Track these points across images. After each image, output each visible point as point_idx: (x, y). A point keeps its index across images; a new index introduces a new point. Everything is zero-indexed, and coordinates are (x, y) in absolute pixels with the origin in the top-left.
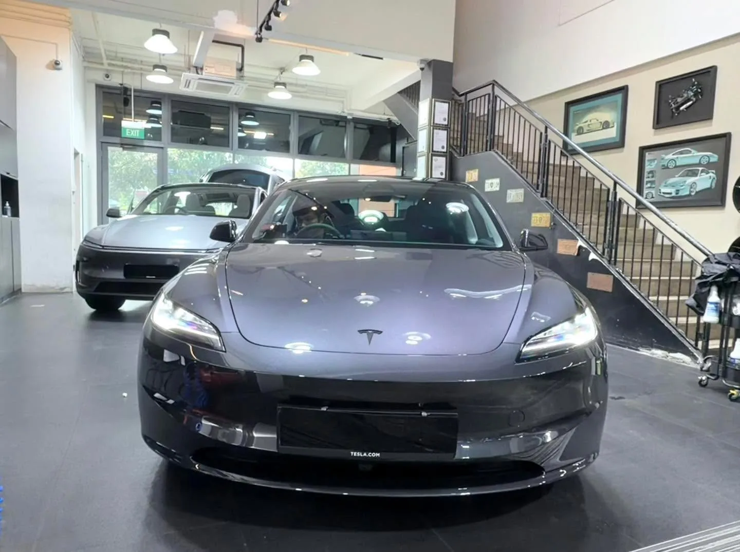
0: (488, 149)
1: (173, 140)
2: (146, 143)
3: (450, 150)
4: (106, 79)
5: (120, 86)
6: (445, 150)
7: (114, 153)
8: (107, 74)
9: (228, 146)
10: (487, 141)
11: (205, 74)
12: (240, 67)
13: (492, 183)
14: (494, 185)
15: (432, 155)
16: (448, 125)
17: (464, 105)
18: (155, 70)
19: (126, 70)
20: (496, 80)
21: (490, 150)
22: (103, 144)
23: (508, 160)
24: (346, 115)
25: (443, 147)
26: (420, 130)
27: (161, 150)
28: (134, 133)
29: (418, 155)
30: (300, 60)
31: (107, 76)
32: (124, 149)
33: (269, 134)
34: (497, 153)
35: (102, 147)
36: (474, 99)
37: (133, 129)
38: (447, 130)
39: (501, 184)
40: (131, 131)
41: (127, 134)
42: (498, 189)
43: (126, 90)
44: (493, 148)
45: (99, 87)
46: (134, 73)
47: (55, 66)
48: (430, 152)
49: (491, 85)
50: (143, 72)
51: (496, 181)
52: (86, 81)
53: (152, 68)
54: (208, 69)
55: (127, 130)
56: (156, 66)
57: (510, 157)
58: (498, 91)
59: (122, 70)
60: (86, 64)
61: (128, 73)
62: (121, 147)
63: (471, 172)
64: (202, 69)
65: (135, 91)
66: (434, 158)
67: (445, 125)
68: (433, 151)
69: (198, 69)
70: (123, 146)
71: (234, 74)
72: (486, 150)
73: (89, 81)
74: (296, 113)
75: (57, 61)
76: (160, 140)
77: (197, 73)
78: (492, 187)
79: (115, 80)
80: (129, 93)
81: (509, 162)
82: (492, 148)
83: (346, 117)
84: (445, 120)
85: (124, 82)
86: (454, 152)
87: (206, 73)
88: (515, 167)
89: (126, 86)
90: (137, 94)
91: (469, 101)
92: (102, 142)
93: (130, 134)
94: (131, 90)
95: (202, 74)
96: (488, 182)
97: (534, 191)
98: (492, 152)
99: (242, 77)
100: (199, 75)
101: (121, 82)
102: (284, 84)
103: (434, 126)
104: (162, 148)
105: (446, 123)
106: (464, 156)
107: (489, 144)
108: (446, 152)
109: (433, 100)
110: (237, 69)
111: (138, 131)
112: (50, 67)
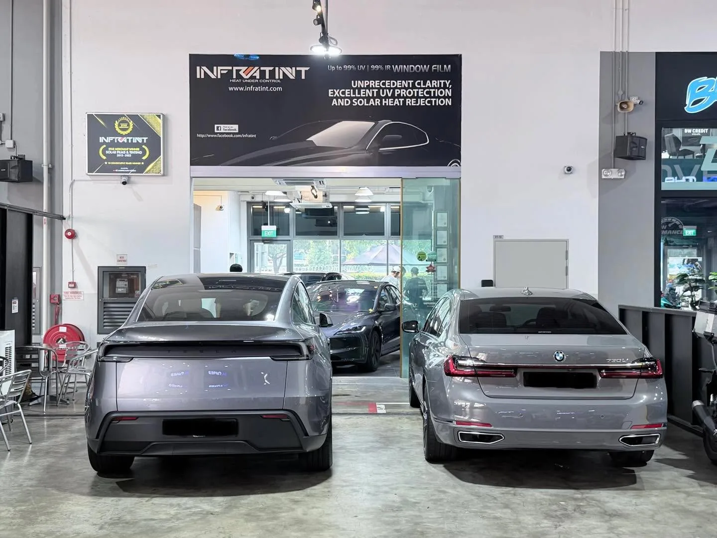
2: (279, 238)
3: (451, 243)
4: (252, 200)
5: (261, 201)
6: (446, 243)
7: (258, 246)
9: (337, 235)
11: (303, 202)
12: (324, 194)
15: (437, 248)
16: (447, 227)
27: (289, 242)
28: (269, 234)
31: (253, 198)
32: (265, 243)
35: (251, 242)
40: (268, 232)
41: (265, 235)
43: (264, 203)
45: (248, 203)
47: (220, 209)
48: (434, 246)
52: (239, 202)
54: (304, 198)
59: (261, 193)
60: (240, 193)
64: (301, 199)
65: (270, 203)
66: (438, 249)
67: (445, 227)
68: (437, 245)
69: (299, 200)
70: (264, 241)
73: (242, 201)
74: (388, 204)
76: (288, 235)
77: (299, 202)
79: (258, 198)
80: (266, 204)
84: (445, 224)
85: (263, 199)
89: (264, 201)
90: (273, 204)
92: (251, 240)
93: (267, 234)
94: (268, 203)
95: (301, 202)
104: (290, 240)
108: (447, 245)
109: (436, 211)
110: (323, 196)
111: (272, 232)
112: (217, 209)
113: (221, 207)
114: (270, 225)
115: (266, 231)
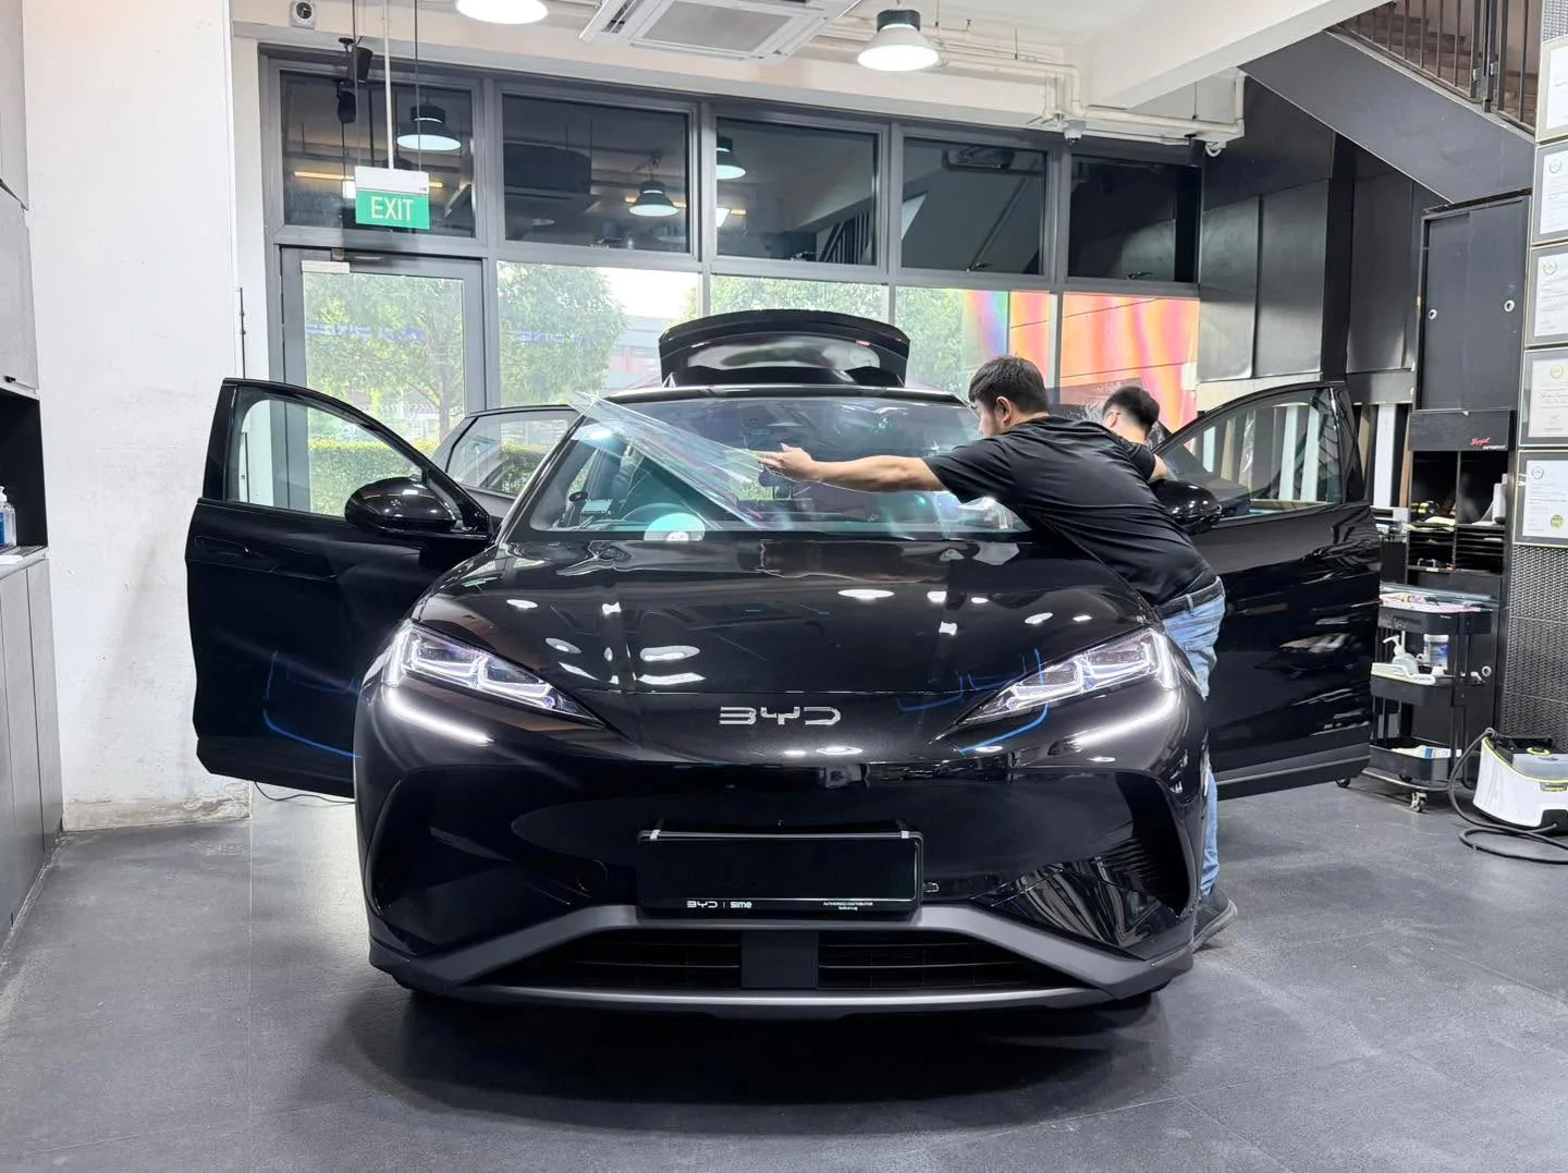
1: (514, 234)
2: (425, 244)
4: (304, 22)
5: (341, 47)
7: (324, 279)
8: (303, 5)
9: (688, 248)
22: (287, 253)
27: (473, 267)
28: (395, 209)
31: (305, 12)
32: (352, 263)
35: (285, 256)
37: (391, 196)
40: (387, 200)
41: (374, 216)
55: (374, 199)
62: (345, 260)
65: (398, 65)
70: (351, 254)
74: (895, 127)
76: (470, 231)
79: (329, 28)
89: (365, 45)
90: (401, 77)
92: (282, 246)
93: (384, 212)
94: (384, 64)
101: (346, 34)
104: (479, 259)
111: (408, 202)
114: (399, 166)
115: (380, 198)
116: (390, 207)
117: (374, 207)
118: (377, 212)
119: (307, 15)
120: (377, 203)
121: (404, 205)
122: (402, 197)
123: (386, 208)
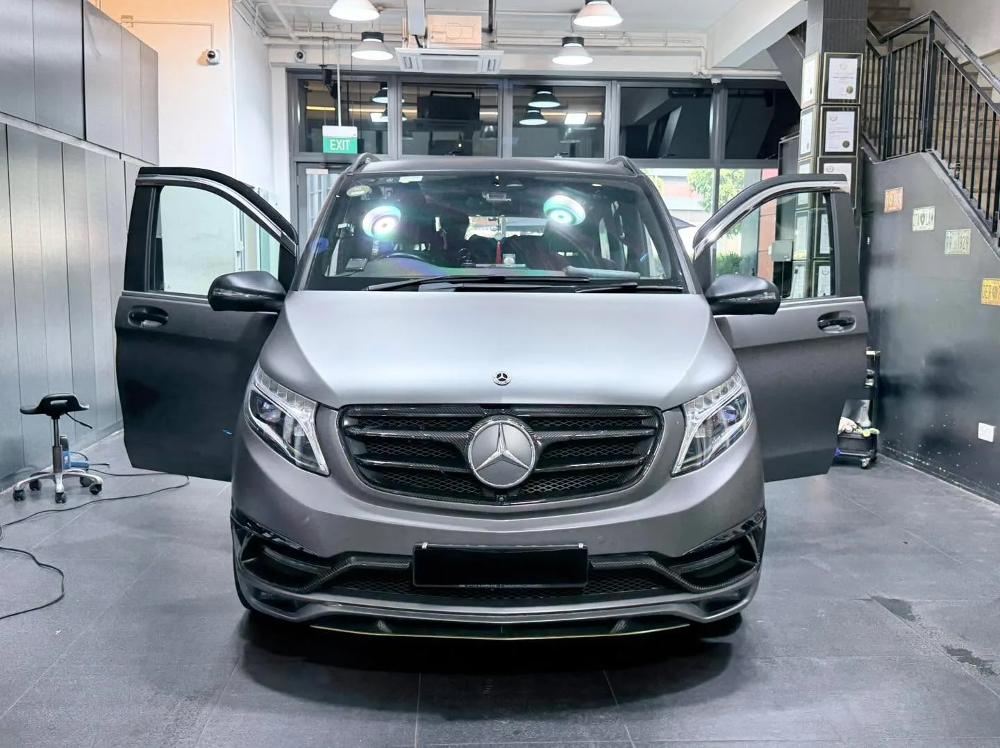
0: (921, 149)
1: (407, 151)
3: (862, 148)
4: (299, 60)
5: (320, 68)
6: (850, 149)
7: (316, 177)
8: (298, 54)
10: (919, 131)
11: (431, 46)
12: (486, 26)
13: (923, 216)
14: (927, 220)
15: (823, 161)
16: (856, 101)
17: (887, 59)
18: (365, 40)
19: (326, 44)
20: (937, 11)
21: (924, 151)
22: (300, 165)
23: (949, 171)
24: (708, 78)
25: (846, 144)
26: (805, 113)
28: (341, 145)
29: (800, 159)
30: (586, 3)
31: (300, 56)
32: (330, 169)
33: (589, 114)
34: (933, 154)
35: (298, 168)
36: (909, 46)
37: (339, 139)
38: (855, 110)
39: (936, 218)
40: (337, 141)
41: (331, 149)
42: (931, 227)
43: (328, 74)
44: (929, 147)
45: (291, 72)
46: (340, 46)
47: (208, 59)
48: (817, 155)
49: (929, 22)
50: (353, 44)
51: (929, 211)
52: (269, 67)
53: (360, 37)
54: (434, 35)
55: (331, 141)
56: (366, 35)
57: (953, 165)
58: (940, 35)
59: (320, 43)
60: (267, 40)
61: (329, 48)
62: (326, 168)
63: (894, 191)
64: (426, 37)
65: (342, 73)
66: (827, 165)
67: (851, 101)
68: (824, 153)
69: (420, 39)
70: (327, 165)
71: (478, 37)
72: (918, 151)
73: (276, 65)
74: (614, 82)
75: (211, 52)
76: (385, 151)
77: (420, 46)
78: (923, 223)
79: (314, 59)
80: (333, 77)
81: (951, 172)
82: (928, 145)
83: (709, 80)
84: (850, 91)
85: (325, 63)
86: (868, 152)
87: (431, 43)
88: (960, 184)
89: (329, 68)
90: (346, 78)
91: (895, 52)
92: (298, 163)
93: (336, 147)
94: (336, 74)
95: (426, 47)
96: (918, 212)
97: (989, 234)
98: (926, 156)
99: (493, 42)
100: (421, 49)
101: (322, 63)
102: (580, 40)
103: (828, 105)
105: (852, 96)
106: (884, 159)
107: (922, 136)
108: (853, 153)
109: (825, 54)
110: (484, 30)
111: (347, 141)
112: (200, 62)
113: (211, 56)
114: (344, 124)
115: (334, 140)
116: (339, 144)
117: (332, 145)
118: (333, 147)
119: (301, 57)
120: (333, 143)
121: (345, 143)
122: (345, 139)
123: (337, 145)
